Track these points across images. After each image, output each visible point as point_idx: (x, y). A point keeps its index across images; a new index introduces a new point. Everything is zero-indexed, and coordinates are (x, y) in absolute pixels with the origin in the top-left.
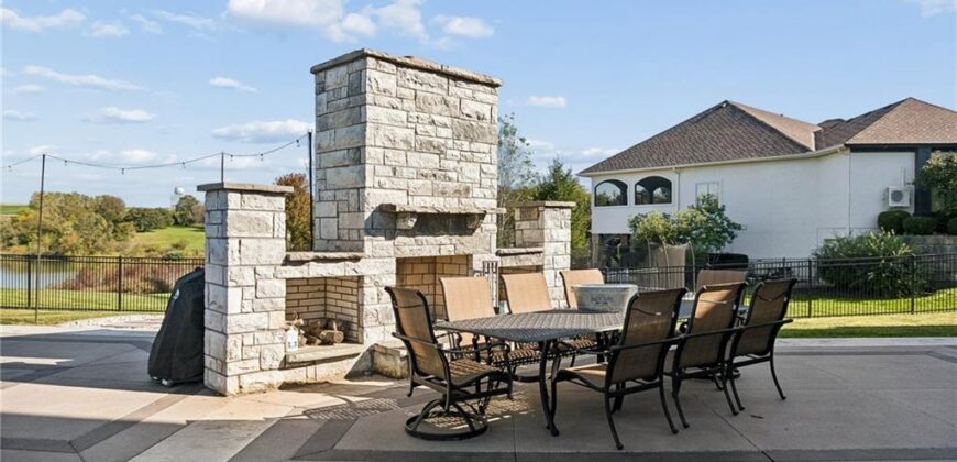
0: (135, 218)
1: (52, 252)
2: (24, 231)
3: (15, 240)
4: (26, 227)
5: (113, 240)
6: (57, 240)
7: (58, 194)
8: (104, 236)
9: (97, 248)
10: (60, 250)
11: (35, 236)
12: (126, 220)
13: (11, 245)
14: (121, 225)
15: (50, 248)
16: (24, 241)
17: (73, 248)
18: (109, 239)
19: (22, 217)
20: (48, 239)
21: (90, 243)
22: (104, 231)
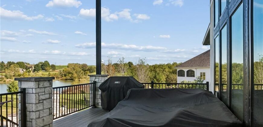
0: (89, 70)
1: (71, 78)
2: (66, 73)
3: (63, 75)
4: (66, 72)
5: (84, 75)
6: (72, 76)
7: (73, 64)
8: (82, 75)
9: (80, 78)
10: (72, 78)
11: (68, 75)
12: (87, 70)
13: (63, 77)
14: (86, 72)
15: (70, 77)
16: (65, 76)
17: (75, 78)
18: (83, 75)
19: (65, 70)
20: (70, 75)
21: (79, 76)
22: (82, 73)
